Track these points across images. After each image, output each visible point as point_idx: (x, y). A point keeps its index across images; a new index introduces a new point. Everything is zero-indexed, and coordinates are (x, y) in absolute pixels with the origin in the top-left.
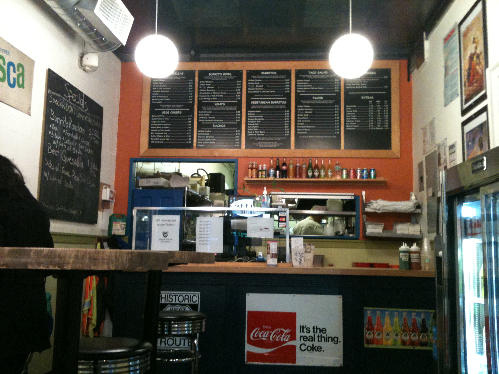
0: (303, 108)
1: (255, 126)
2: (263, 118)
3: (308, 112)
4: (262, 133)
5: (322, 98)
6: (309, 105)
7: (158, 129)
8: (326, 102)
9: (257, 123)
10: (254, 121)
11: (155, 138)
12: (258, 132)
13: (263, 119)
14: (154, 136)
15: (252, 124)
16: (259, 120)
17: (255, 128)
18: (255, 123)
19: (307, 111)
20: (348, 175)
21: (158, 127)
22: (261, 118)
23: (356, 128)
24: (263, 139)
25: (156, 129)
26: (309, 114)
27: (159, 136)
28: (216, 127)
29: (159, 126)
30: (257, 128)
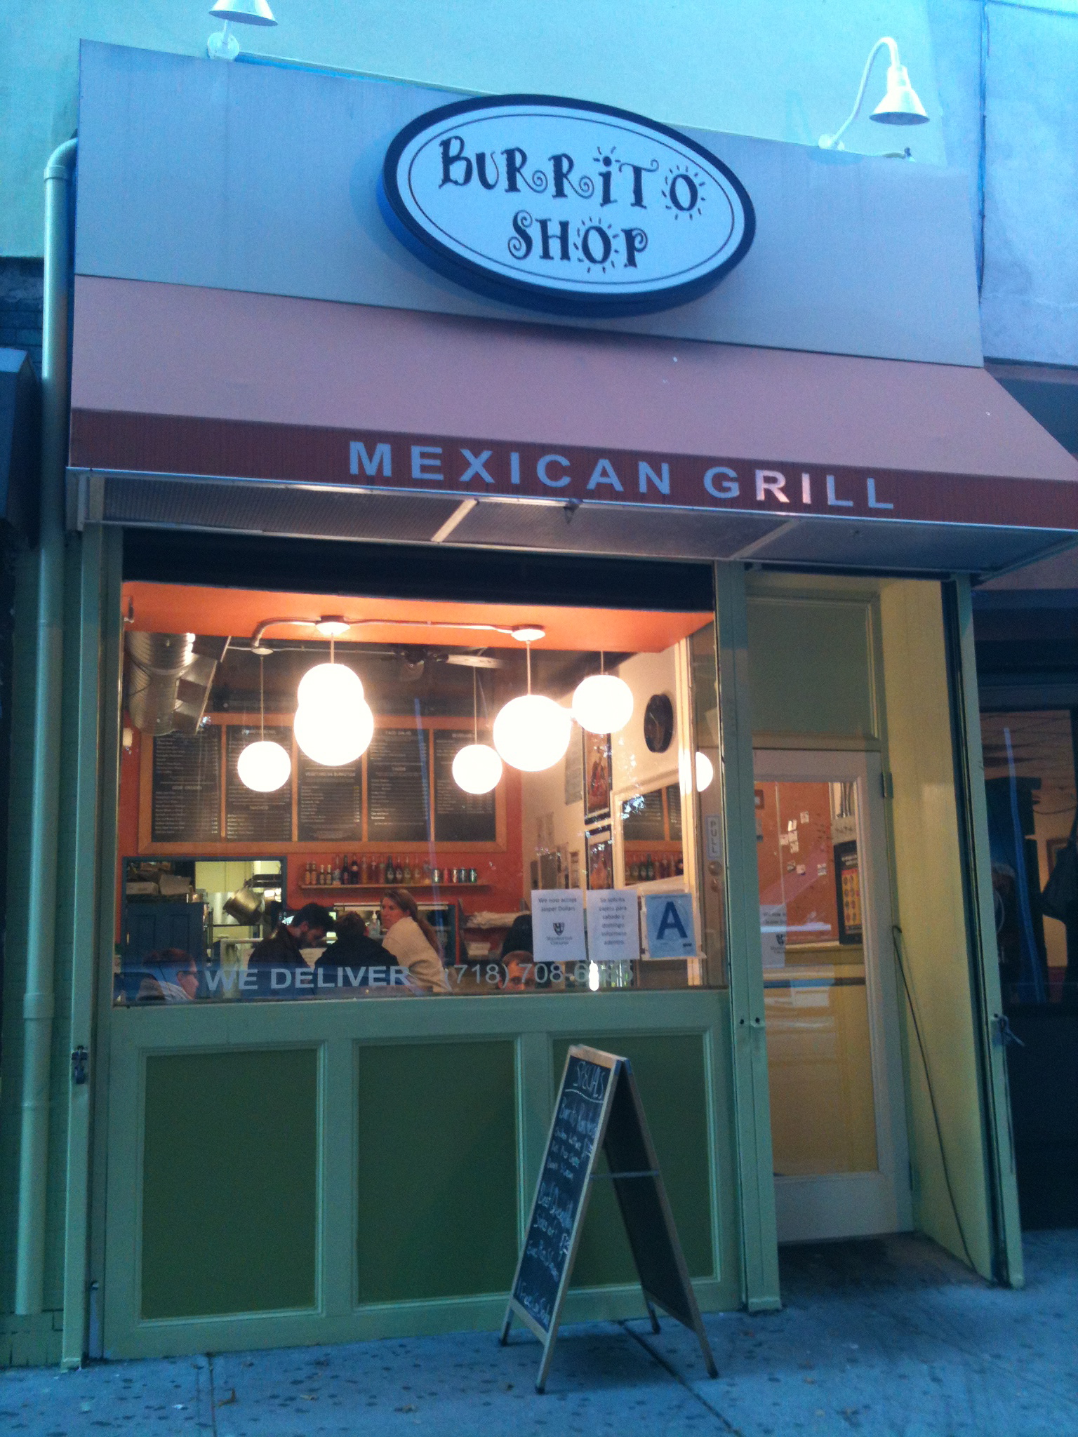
0: (380, 783)
1: (311, 807)
2: (323, 796)
3: (386, 789)
4: (322, 819)
5: (404, 769)
6: (387, 778)
7: (166, 813)
8: (410, 774)
9: (314, 804)
10: (310, 800)
11: (162, 826)
12: (317, 817)
13: (322, 798)
14: (160, 823)
15: (307, 806)
16: (316, 800)
17: (313, 811)
18: (311, 804)
19: (385, 787)
20: (441, 876)
21: (166, 810)
22: (319, 797)
23: (449, 811)
24: (323, 827)
25: (163, 813)
26: (387, 791)
27: (168, 823)
28: (255, 810)
29: (169, 808)
30: (315, 811)
